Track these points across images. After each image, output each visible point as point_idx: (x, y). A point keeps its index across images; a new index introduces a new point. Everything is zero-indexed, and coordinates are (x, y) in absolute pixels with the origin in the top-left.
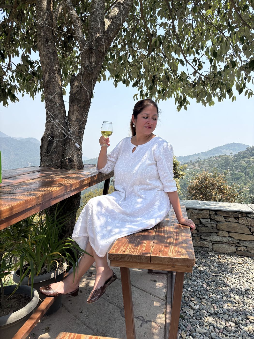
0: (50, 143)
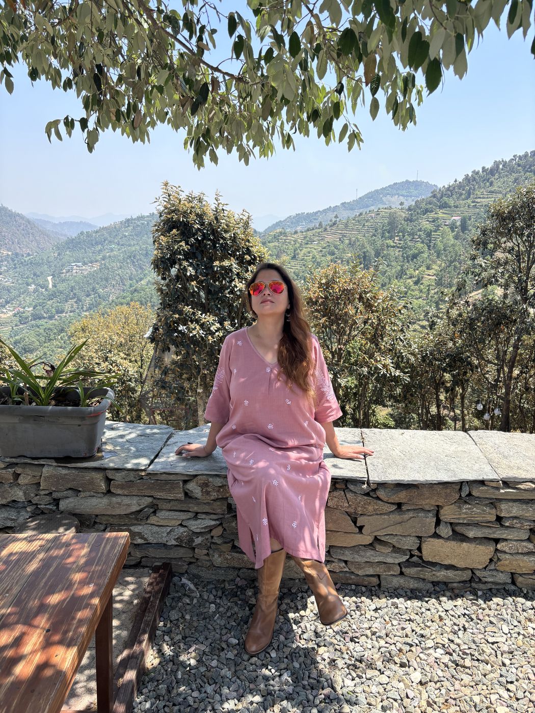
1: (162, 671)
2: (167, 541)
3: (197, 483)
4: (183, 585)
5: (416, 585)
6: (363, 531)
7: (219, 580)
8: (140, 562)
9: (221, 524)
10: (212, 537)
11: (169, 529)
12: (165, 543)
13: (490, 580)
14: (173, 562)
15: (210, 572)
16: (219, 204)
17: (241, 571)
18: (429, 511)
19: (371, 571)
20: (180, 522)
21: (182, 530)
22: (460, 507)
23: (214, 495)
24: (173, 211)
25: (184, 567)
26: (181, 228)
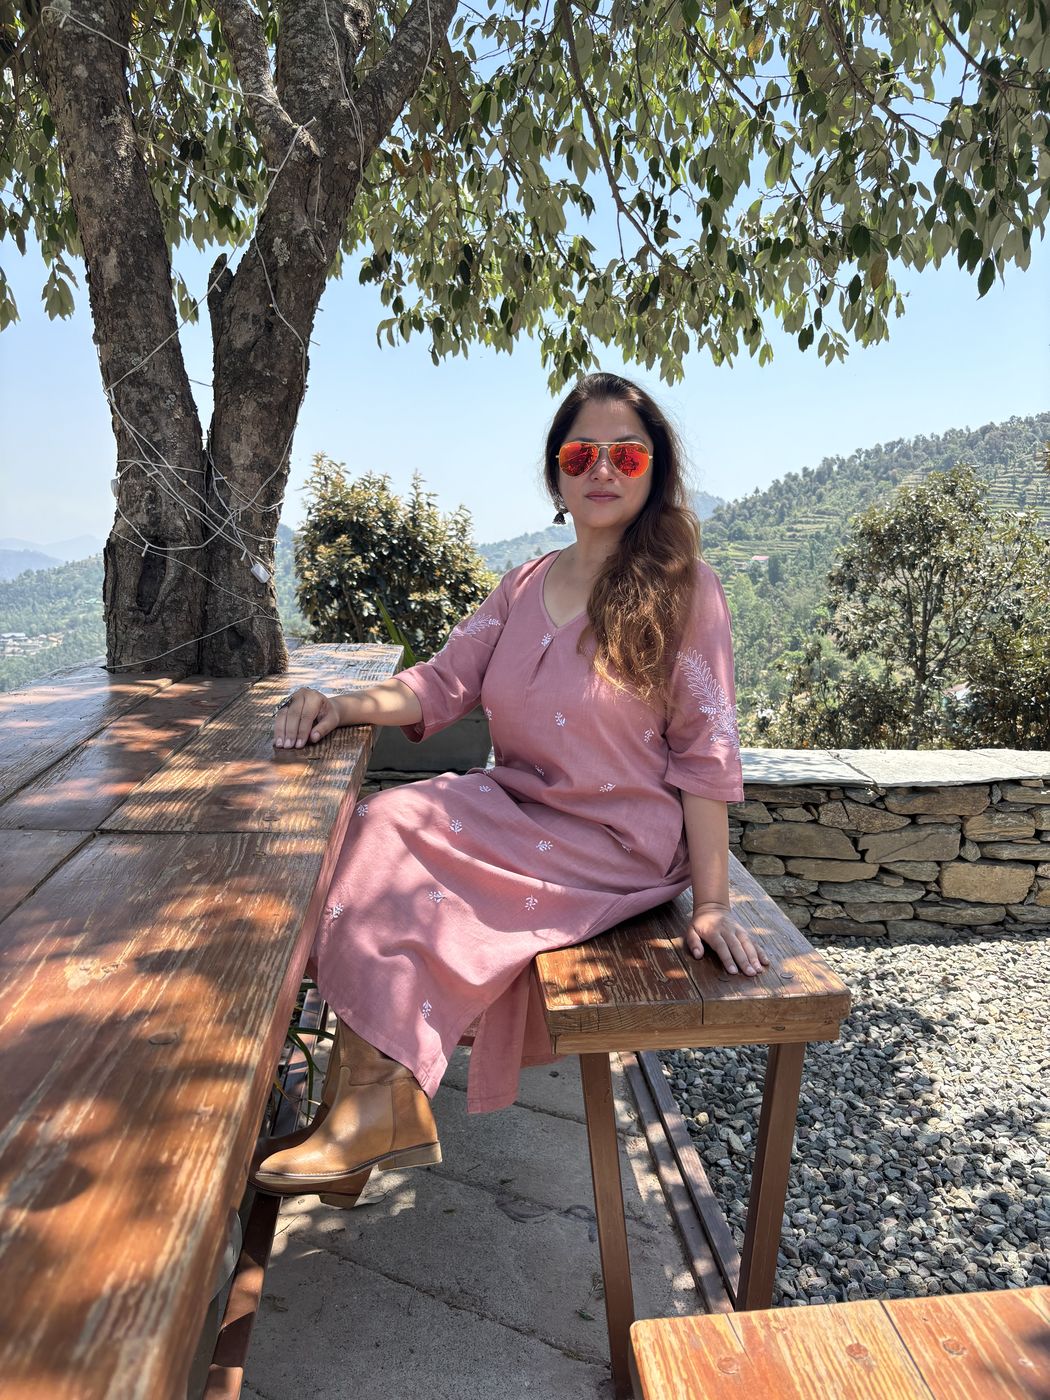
0: (151, 567)
5: (934, 931)
6: (867, 858)
13: (1030, 917)
16: (418, 495)
18: (951, 825)
19: (876, 915)
22: (991, 818)
24: (338, 505)
26: (354, 533)
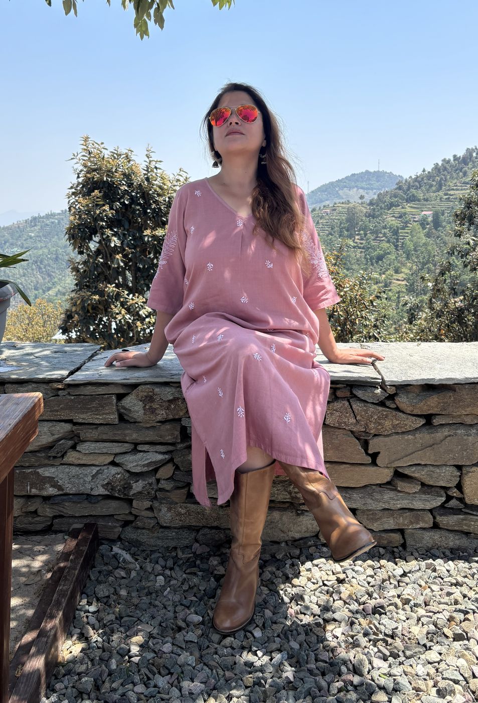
1: (86, 660)
2: (92, 489)
3: (137, 396)
4: (115, 556)
5: (457, 542)
6: (378, 461)
7: (168, 547)
8: (52, 525)
9: (171, 460)
10: (158, 481)
11: (95, 470)
12: (88, 492)
14: (101, 523)
15: (156, 535)
16: (150, 161)
17: (200, 533)
18: (471, 426)
19: (390, 524)
20: (110, 459)
21: (114, 470)
23: (162, 414)
24: (94, 170)
25: (116, 530)
26: (104, 189)
